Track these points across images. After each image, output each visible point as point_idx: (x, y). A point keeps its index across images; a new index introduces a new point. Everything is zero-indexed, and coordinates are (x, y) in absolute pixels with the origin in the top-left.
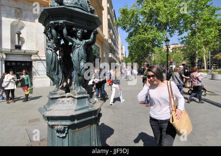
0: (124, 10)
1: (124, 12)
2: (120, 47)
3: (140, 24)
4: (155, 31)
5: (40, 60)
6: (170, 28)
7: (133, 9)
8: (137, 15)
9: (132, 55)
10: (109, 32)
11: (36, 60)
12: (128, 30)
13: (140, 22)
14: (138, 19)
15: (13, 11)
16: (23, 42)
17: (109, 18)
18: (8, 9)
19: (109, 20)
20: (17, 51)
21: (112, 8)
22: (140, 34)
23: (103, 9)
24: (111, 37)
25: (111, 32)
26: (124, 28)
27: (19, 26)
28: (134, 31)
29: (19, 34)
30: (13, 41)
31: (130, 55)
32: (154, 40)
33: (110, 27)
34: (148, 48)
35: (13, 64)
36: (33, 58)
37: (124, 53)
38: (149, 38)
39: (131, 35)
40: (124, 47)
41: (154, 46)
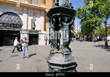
0: (79, 9)
2: (76, 27)
5: (41, 34)
9: (83, 31)
11: (40, 34)
15: (32, 14)
16: (35, 26)
18: (30, 13)
20: (33, 30)
27: (34, 20)
29: (34, 23)
30: (32, 26)
35: (32, 35)
36: (39, 33)
37: (78, 30)
40: (78, 27)
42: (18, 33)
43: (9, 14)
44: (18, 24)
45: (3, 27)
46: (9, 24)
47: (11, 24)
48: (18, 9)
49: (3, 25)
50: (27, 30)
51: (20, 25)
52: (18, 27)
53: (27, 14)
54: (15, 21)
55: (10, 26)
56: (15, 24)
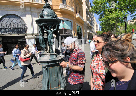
0: (95, 2)
2: (95, 25)
10: (87, 17)
15: (37, 14)
17: (87, 8)
18: (35, 13)
25: (89, 16)
37: (98, 29)
39: (101, 17)
40: (98, 25)
42: (23, 39)
43: (10, 16)
44: (22, 28)
45: (5, 33)
46: (12, 29)
47: (14, 28)
49: (5, 30)
50: (33, 34)
51: (25, 28)
52: (22, 32)
53: (31, 15)
54: (18, 25)
55: (13, 31)
56: (18, 28)
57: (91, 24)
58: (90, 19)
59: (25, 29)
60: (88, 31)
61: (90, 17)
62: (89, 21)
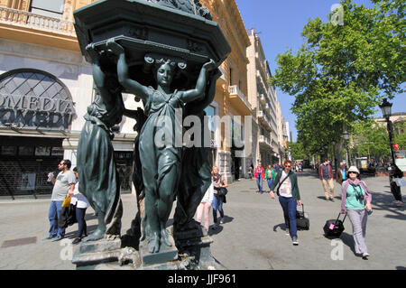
0: (284, 58)
1: (286, 61)
2: (279, 124)
3: (318, 79)
4: (351, 90)
6: (386, 81)
7: (302, 54)
8: (310, 63)
9: (305, 138)
10: (259, 98)
12: (294, 93)
13: (318, 76)
14: (313, 70)
17: (258, 74)
19: (258, 79)
21: (264, 58)
22: (319, 97)
23: (248, 62)
24: (262, 107)
25: (263, 98)
26: (287, 89)
28: (307, 92)
31: (301, 138)
32: (350, 107)
33: (260, 90)
34: (339, 124)
37: (288, 135)
38: (339, 104)
39: (300, 101)
40: (287, 124)
41: (351, 118)
43: (27, 75)
44: (59, 115)
46: (24, 114)
47: (30, 113)
48: (62, 59)
51: (67, 115)
52: (56, 125)
54: (47, 102)
55: (27, 121)
56: (45, 113)
57: (269, 118)
58: (267, 107)
59: (67, 119)
60: (261, 139)
61: (267, 100)
62: (265, 112)
